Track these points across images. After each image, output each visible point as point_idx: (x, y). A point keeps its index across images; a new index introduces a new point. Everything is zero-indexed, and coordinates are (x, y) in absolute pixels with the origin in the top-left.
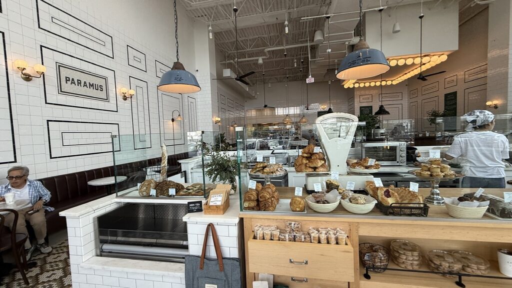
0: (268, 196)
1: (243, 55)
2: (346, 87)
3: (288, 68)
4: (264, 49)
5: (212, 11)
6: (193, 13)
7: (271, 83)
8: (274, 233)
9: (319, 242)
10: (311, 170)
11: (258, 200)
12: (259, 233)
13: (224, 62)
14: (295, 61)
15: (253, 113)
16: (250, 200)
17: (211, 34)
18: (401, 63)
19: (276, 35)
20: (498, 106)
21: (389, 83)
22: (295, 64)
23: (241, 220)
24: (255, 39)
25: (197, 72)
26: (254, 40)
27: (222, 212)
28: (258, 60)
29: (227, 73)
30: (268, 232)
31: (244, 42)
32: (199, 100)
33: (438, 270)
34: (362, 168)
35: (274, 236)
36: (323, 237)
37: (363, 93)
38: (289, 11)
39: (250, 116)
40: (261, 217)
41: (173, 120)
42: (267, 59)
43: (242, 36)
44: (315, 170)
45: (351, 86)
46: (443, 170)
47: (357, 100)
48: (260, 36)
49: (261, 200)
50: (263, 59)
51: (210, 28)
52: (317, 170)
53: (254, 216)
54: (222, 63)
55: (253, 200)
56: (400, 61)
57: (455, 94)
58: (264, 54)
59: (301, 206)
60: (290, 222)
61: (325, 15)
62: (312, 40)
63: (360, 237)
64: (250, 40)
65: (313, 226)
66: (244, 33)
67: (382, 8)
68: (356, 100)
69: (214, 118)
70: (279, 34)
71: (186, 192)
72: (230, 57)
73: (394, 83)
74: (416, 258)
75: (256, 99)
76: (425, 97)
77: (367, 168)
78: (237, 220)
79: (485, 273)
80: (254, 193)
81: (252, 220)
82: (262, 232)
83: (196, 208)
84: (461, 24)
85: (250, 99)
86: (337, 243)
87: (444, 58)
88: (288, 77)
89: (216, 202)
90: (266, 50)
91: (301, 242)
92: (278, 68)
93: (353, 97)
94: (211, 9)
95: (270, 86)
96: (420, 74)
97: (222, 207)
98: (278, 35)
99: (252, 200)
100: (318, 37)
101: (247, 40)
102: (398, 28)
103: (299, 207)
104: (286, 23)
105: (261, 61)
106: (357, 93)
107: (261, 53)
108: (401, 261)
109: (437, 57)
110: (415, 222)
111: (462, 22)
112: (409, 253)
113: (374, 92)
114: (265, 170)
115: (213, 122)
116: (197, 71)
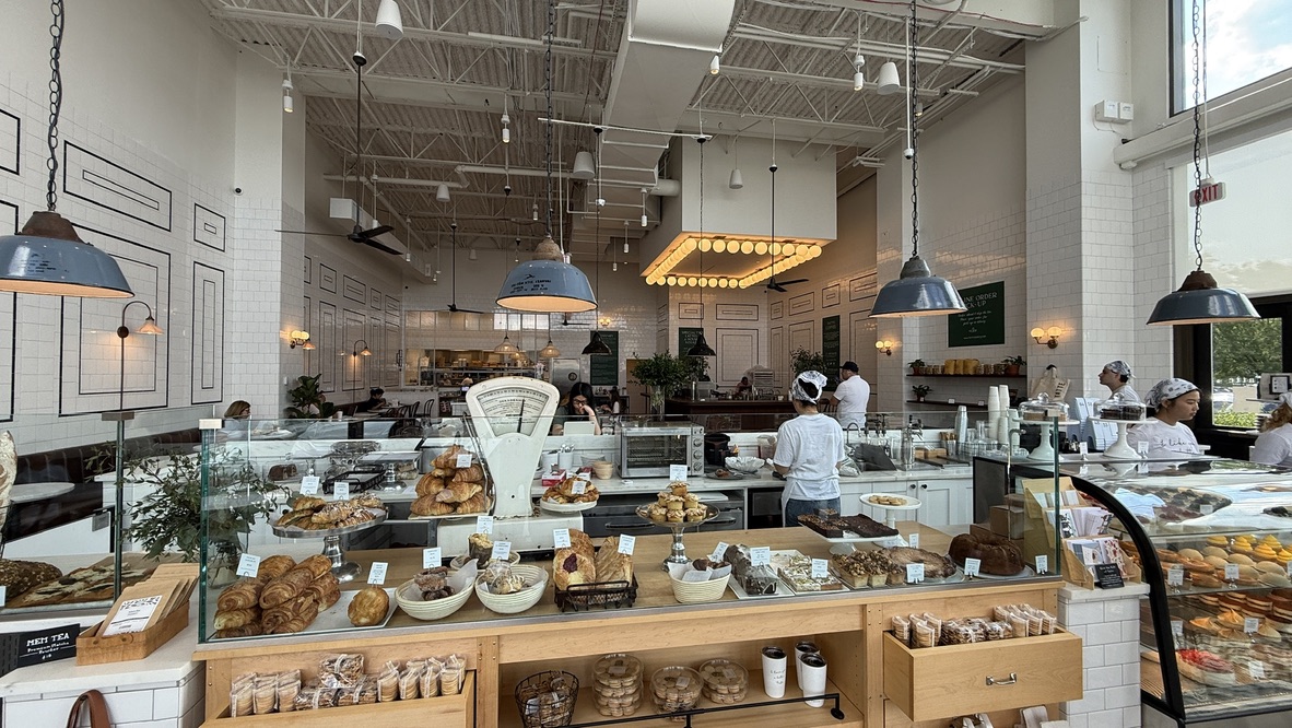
0: (287, 595)
1: (398, 169)
2: (650, 281)
3: (519, 219)
4: (455, 166)
5: (299, 38)
6: (236, 31)
7: (476, 249)
8: (284, 692)
9: (398, 698)
10: (444, 509)
11: (257, 609)
12: (239, 699)
13: (338, 178)
14: (535, 207)
15: (428, 320)
16: (232, 608)
17: (288, 100)
18: (747, 248)
19: (489, 137)
20: (892, 350)
21: (733, 284)
22: (536, 214)
23: (201, 668)
24: (433, 136)
25: (236, 195)
26: (428, 137)
27: (141, 650)
28: (436, 188)
29: (343, 209)
30: (265, 693)
31: (401, 136)
32: (237, 275)
33: (663, 709)
34: (561, 500)
35: (282, 700)
36: (407, 683)
37: (687, 297)
38: (515, 93)
39: (417, 326)
40: (259, 652)
41: (123, 332)
42: (463, 190)
43: (395, 121)
44: (455, 510)
45: (661, 282)
46: (687, 505)
47: (673, 313)
48: (444, 131)
49: (264, 605)
50: (450, 189)
51: (288, 84)
52: (459, 509)
53: (238, 653)
54: (330, 177)
55: (242, 609)
56: (745, 244)
57: (837, 319)
58: (456, 178)
59: (372, 610)
60: (332, 657)
61: (590, 125)
62: (570, 167)
63: (501, 666)
64: (418, 135)
65: (395, 659)
66: (400, 114)
67: (703, 136)
68: (671, 313)
69: (288, 329)
70: (494, 136)
71: (58, 590)
72: (356, 167)
73: (744, 284)
74: (630, 691)
75: (435, 283)
76: (795, 319)
77: (571, 500)
78: (183, 669)
79: (740, 699)
80: (249, 590)
81: (234, 662)
82: (247, 696)
83: (54, 648)
84: (841, 193)
85: (419, 281)
86: (440, 693)
87: (816, 251)
88: (518, 242)
89: (130, 623)
90: (459, 169)
91: (352, 704)
92: (496, 217)
93: (666, 306)
94: (295, 33)
95: (473, 256)
96: (772, 279)
97: (142, 638)
98: (493, 140)
99: (238, 610)
100: (582, 166)
101: (410, 133)
102: (738, 181)
103: (368, 614)
104: (506, 118)
105: (443, 194)
106: (673, 297)
107: (448, 174)
108: (603, 702)
109: (805, 246)
110: (606, 622)
111: (844, 191)
112: (615, 683)
113: (708, 299)
114: (314, 519)
115: (282, 341)
116: (238, 191)
